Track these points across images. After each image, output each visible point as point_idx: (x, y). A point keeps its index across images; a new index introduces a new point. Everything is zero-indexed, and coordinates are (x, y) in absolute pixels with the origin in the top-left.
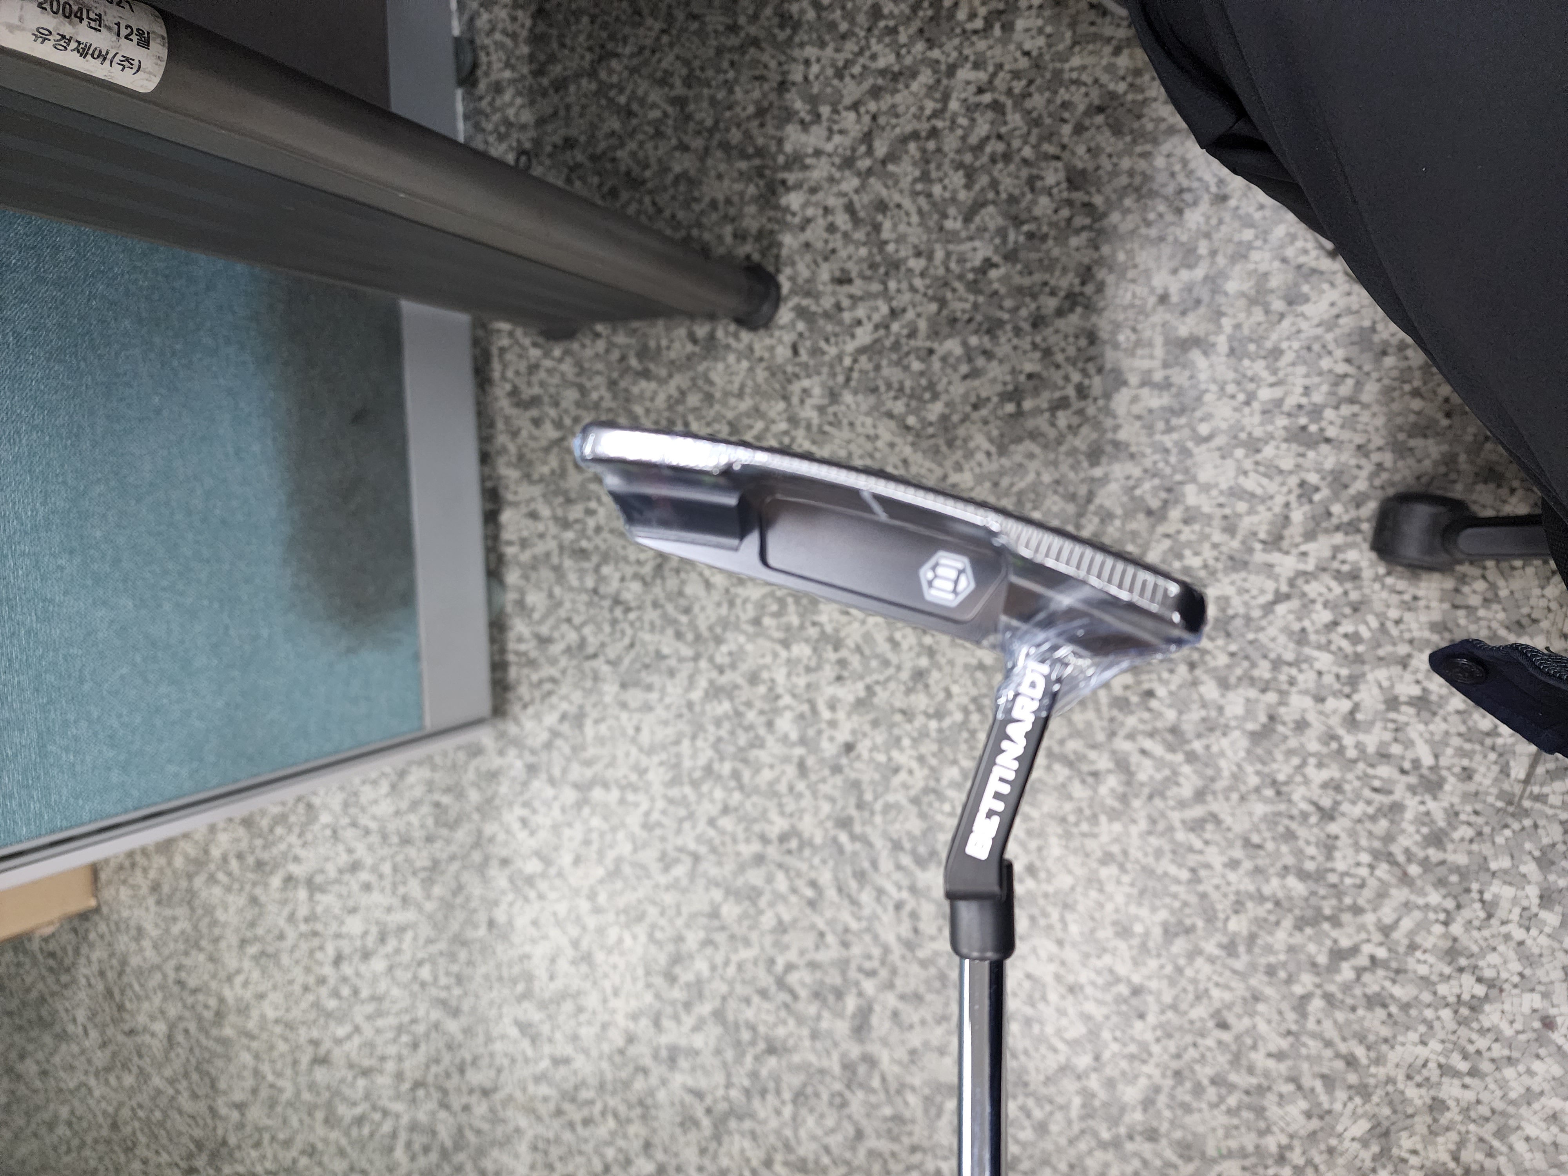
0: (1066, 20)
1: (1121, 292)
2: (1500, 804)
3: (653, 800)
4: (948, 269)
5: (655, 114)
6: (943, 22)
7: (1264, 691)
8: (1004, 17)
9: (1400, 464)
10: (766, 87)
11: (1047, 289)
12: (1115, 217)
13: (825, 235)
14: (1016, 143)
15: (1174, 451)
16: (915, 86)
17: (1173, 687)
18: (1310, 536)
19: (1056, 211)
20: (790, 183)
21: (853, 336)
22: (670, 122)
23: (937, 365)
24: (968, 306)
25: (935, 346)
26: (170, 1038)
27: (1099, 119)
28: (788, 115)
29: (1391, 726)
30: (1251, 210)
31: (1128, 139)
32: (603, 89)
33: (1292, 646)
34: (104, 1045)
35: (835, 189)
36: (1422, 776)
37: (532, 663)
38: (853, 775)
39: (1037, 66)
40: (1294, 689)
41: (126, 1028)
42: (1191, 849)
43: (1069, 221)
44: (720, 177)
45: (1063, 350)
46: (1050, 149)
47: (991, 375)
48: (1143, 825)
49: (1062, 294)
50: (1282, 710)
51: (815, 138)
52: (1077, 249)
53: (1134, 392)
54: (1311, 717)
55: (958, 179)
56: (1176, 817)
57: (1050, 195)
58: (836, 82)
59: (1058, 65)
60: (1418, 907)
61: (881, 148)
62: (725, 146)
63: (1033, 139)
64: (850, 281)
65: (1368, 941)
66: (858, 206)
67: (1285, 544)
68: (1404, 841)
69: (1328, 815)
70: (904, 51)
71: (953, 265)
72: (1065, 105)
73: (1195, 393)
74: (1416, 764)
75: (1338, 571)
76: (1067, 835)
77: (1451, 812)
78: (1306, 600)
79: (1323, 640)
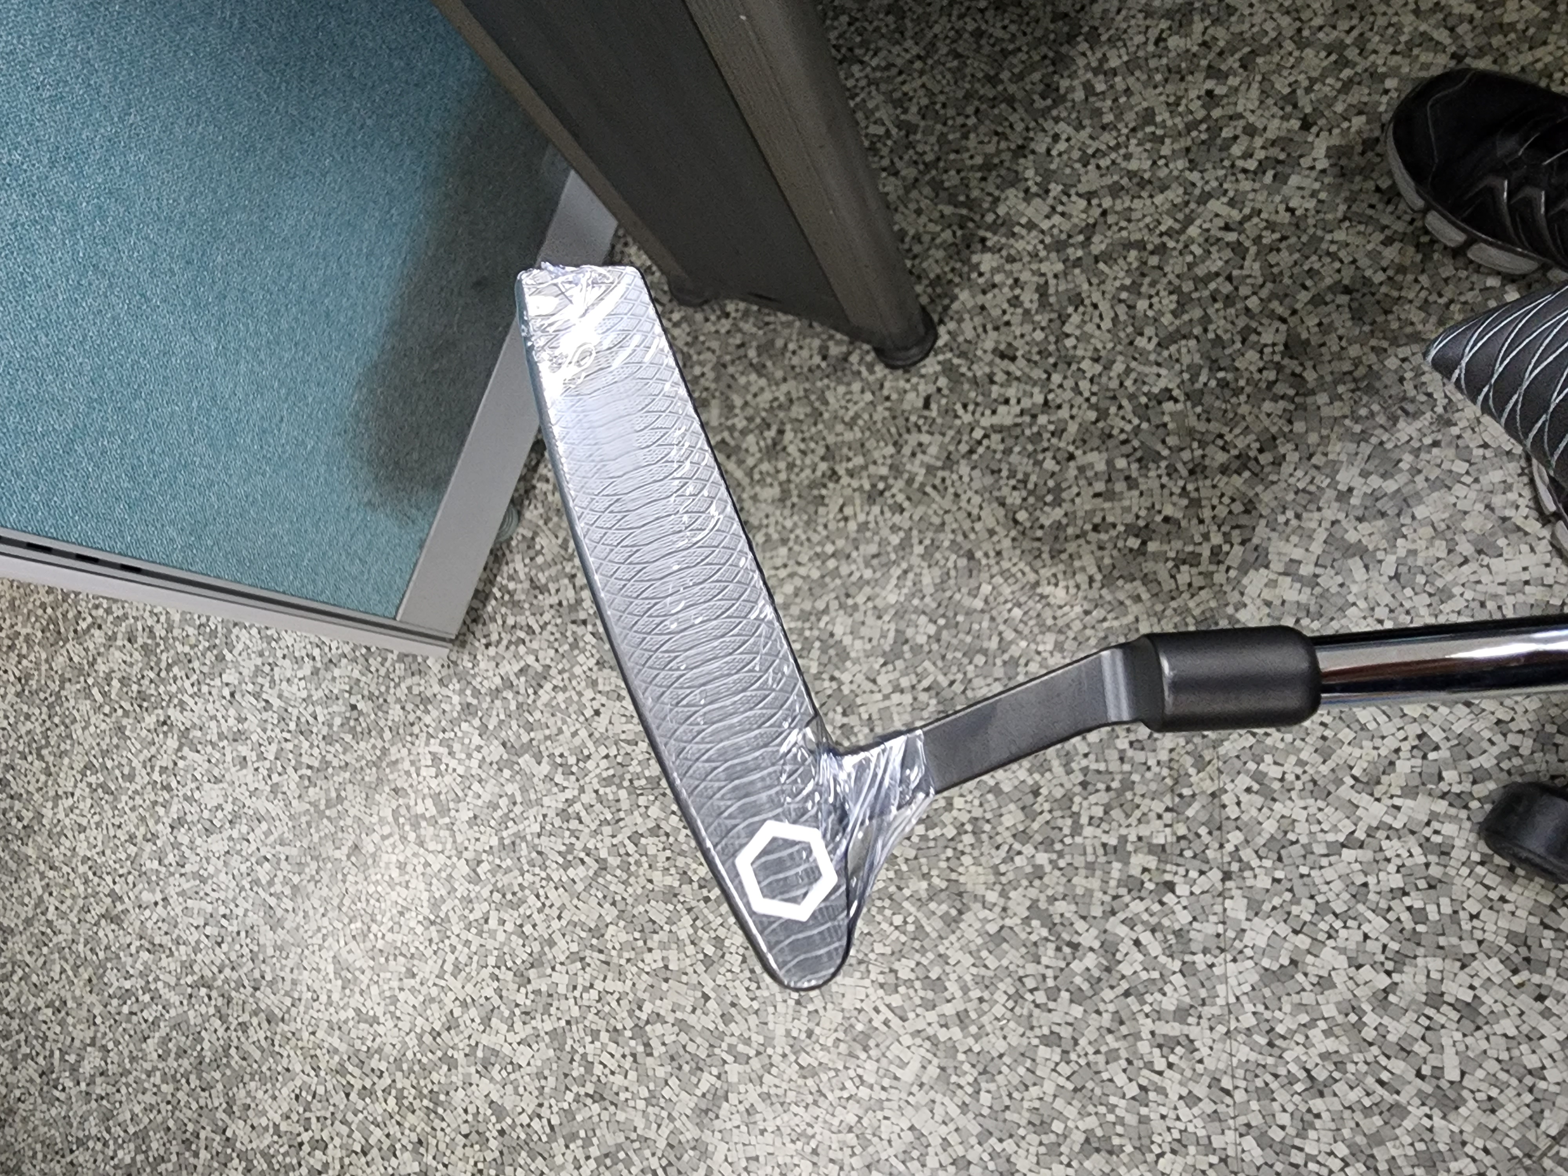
0: (1345, 194)
1: (1299, 473)
2: (1516, 1152)
4: (1121, 384)
5: (877, 130)
6: (1214, 151)
7: (1296, 932)
8: (1279, 168)
9: (1538, 755)
10: (1003, 145)
11: (1220, 442)
12: (1322, 398)
13: (1005, 306)
14: (1244, 291)
16: (1159, 199)
17: (1197, 890)
18: (1410, 792)
19: (1260, 371)
20: (989, 244)
21: (994, 412)
23: (1072, 472)
24: (1128, 428)
25: (1078, 453)
27: (1343, 299)
28: (1015, 180)
29: (1425, 1022)
30: (1473, 445)
33: (1346, 896)
35: (1034, 266)
36: (1438, 1087)
37: (516, 605)
39: (1297, 226)
40: (1331, 943)
42: (1149, 1066)
43: (1271, 385)
44: (919, 212)
45: (1214, 508)
46: (1278, 308)
47: (1126, 503)
48: (1106, 1020)
49: (1234, 452)
50: (1310, 959)
51: (1034, 211)
52: (1268, 415)
53: (1273, 576)
54: (1339, 978)
55: (1169, 302)
56: (1146, 1026)
57: (1261, 352)
58: (1078, 166)
59: (1320, 233)
61: (1098, 245)
62: (936, 185)
63: (1264, 293)
64: (1013, 359)
66: (1051, 290)
67: (1378, 791)
68: (1391, 1149)
69: (1317, 1088)
70: (1161, 162)
71: (1128, 383)
72: (1311, 273)
73: (1340, 602)
74: (1438, 1072)
75: (1428, 839)
76: (1017, 997)
77: (1458, 1138)
78: (1379, 856)
79: (1383, 905)
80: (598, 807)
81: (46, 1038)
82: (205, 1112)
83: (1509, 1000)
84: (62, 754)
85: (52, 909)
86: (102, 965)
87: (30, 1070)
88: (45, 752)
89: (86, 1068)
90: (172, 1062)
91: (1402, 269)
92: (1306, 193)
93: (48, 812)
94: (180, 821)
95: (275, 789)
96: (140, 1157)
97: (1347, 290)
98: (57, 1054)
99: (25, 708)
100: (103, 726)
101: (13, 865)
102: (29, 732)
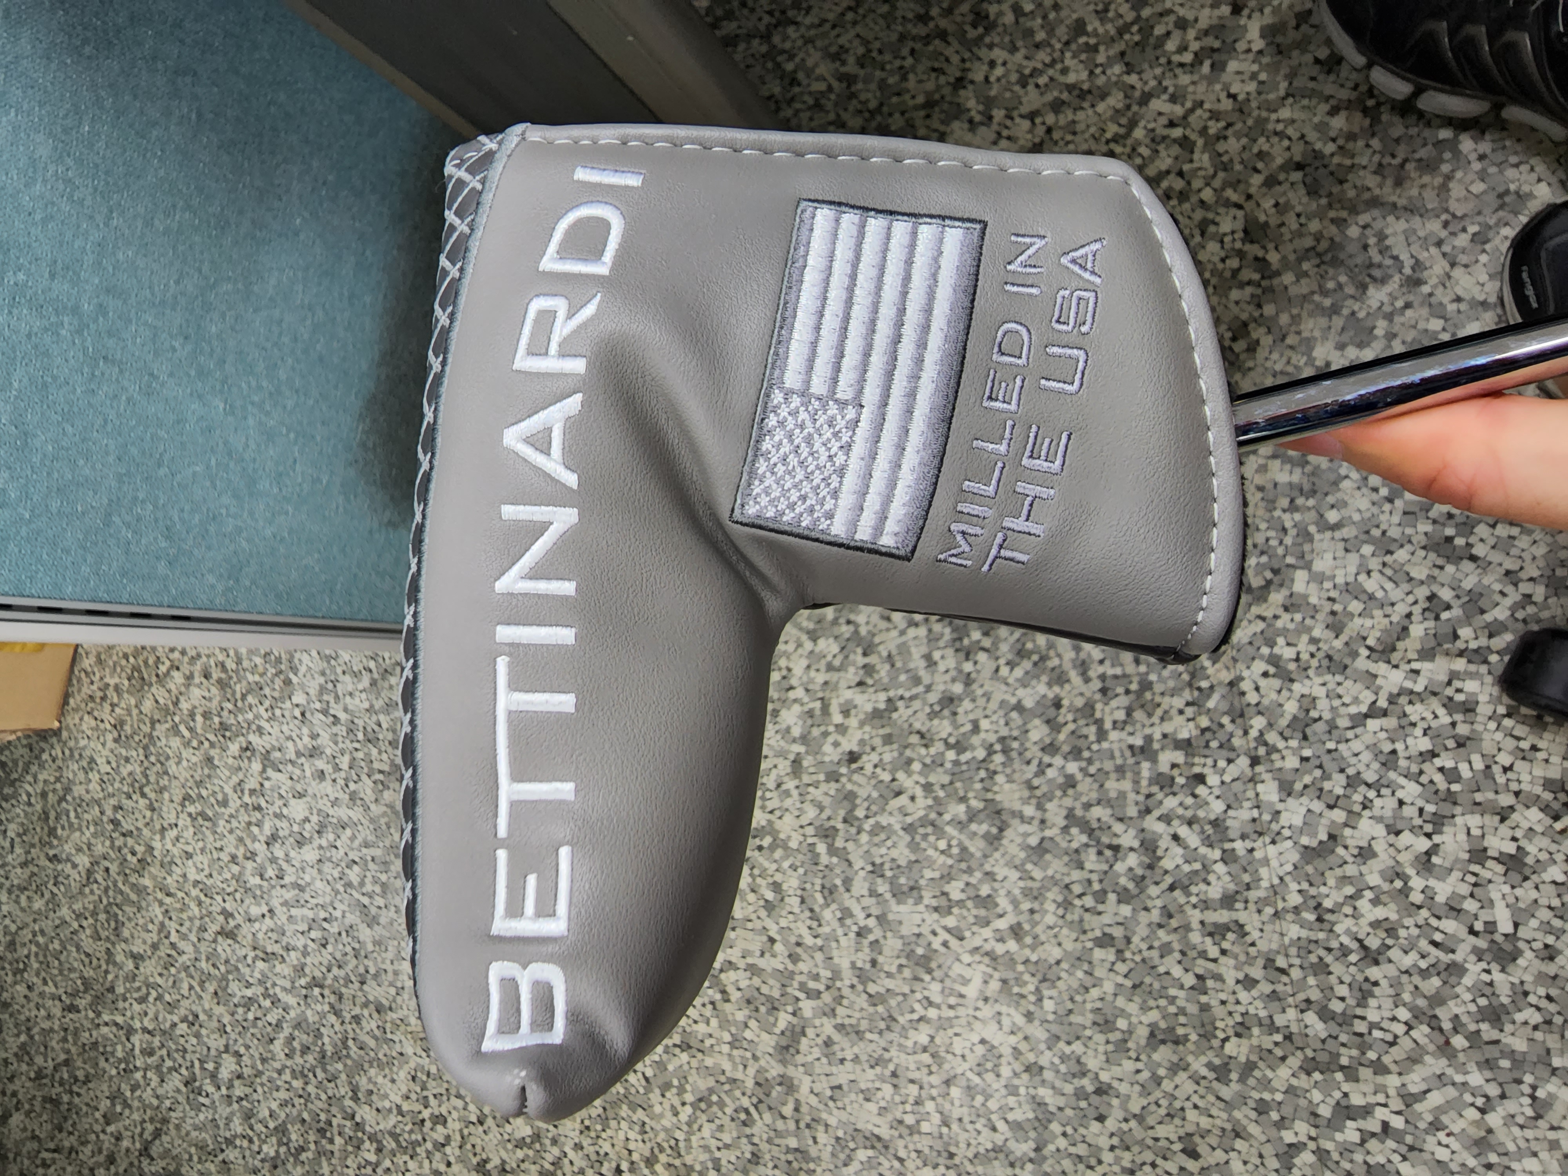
0: (1285, 70)
1: (1275, 356)
5: (822, 86)
6: (1148, 50)
7: (1331, 807)
8: (1216, 56)
9: (1552, 601)
10: (942, 80)
12: (1288, 278)
14: (1197, 184)
15: (1292, 532)
16: (1101, 107)
17: (1227, 778)
18: (1426, 654)
19: (1223, 260)
26: (89, 872)
27: (1297, 176)
29: (1471, 879)
30: (1445, 300)
31: (1324, 201)
33: (1376, 766)
34: (24, 865)
36: (1493, 941)
38: (849, 787)
39: (1241, 111)
40: (1367, 813)
41: (51, 853)
42: (1203, 954)
43: (1235, 272)
46: (1232, 195)
48: (1155, 915)
50: (1347, 832)
52: (1237, 303)
53: (1261, 461)
54: (1379, 847)
56: (1195, 916)
58: (1017, 88)
59: (1264, 114)
60: (1454, 1084)
63: (1217, 183)
65: (1385, 1105)
67: (1395, 657)
68: (1454, 1008)
69: (1372, 957)
70: (1098, 71)
72: (1261, 155)
73: (1332, 477)
74: (1491, 927)
75: (1451, 699)
76: (1066, 904)
77: (1519, 989)
78: (1404, 722)
79: (1414, 769)
81: (185, 1051)
82: (334, 1101)
83: (1553, 848)
84: (161, 790)
85: (173, 933)
86: (224, 978)
87: (175, 1081)
88: (146, 790)
89: (224, 1074)
90: (299, 1060)
91: (1351, 137)
92: (1246, 77)
93: (157, 844)
94: (274, 838)
95: (353, 796)
96: (283, 1149)
97: (1299, 167)
98: (197, 1064)
99: (124, 752)
100: (194, 759)
101: (133, 897)
102: (130, 774)
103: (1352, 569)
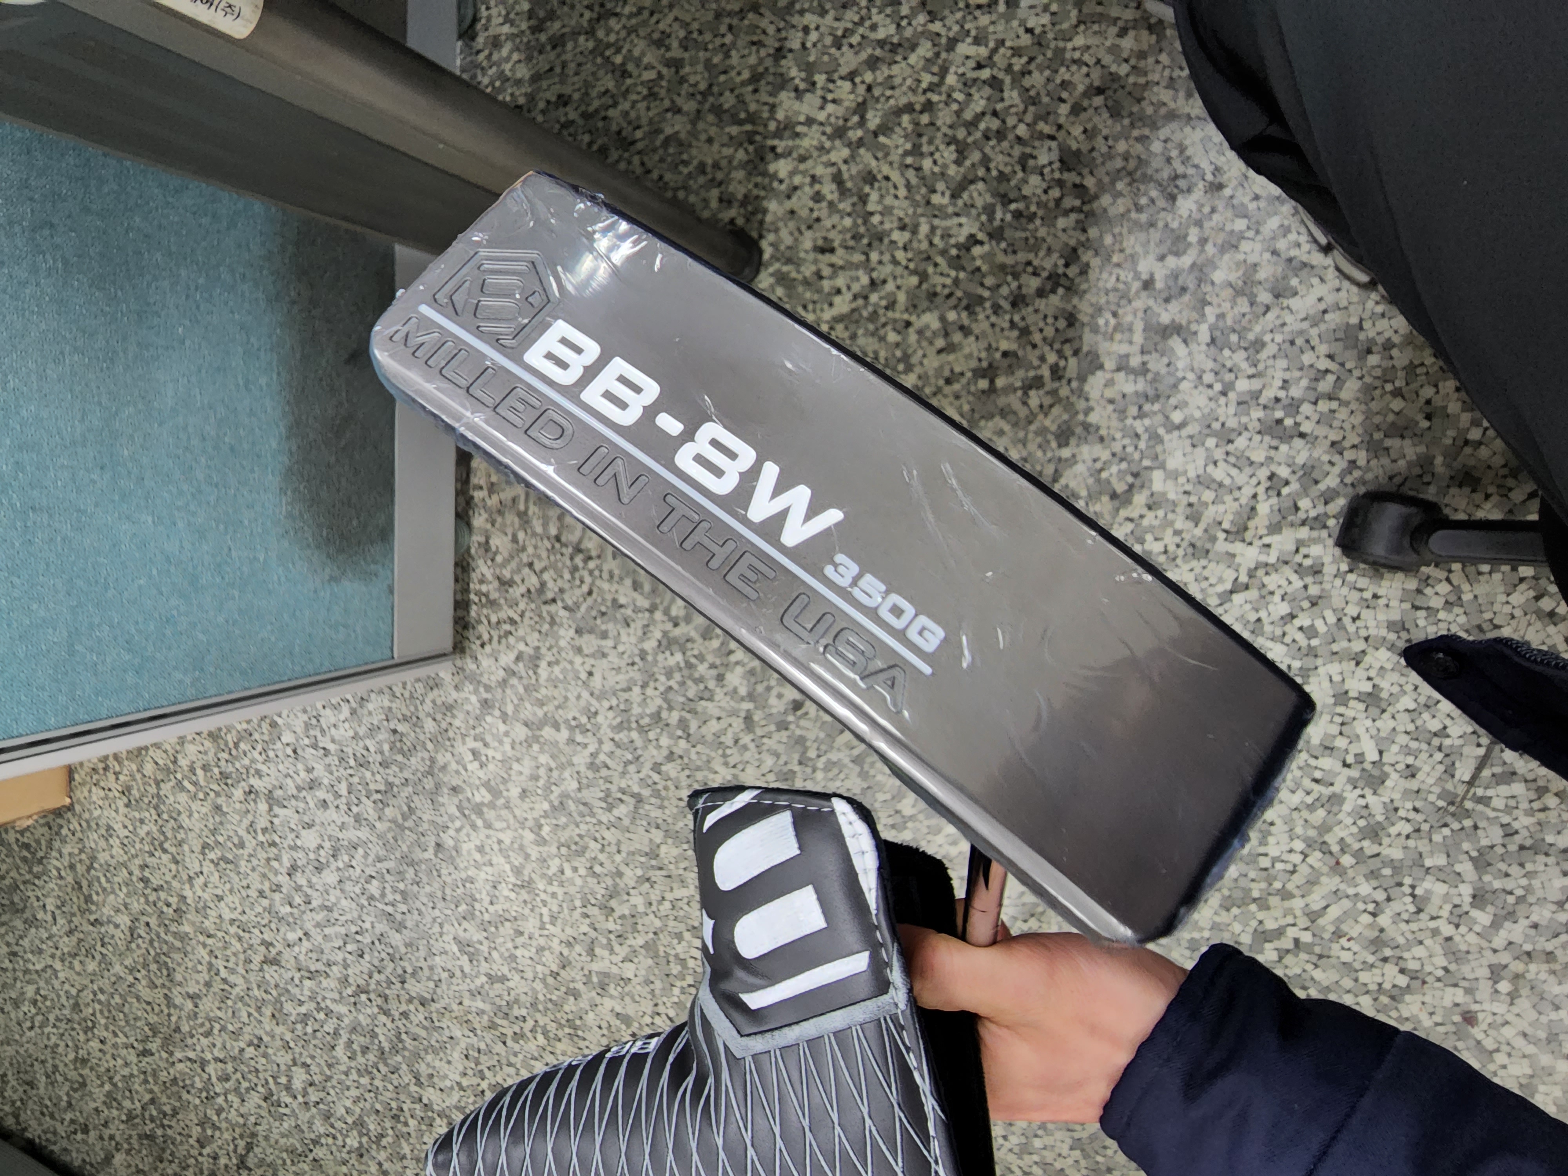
1: (1105, 275)
2: (1441, 803)
3: (601, 742)
4: (931, 244)
5: (650, 75)
9: (1374, 462)
10: (763, 52)
11: (1030, 269)
12: (1105, 200)
13: (811, 204)
14: (1011, 121)
15: (1145, 437)
16: (913, 59)
18: (1275, 528)
19: (1046, 192)
20: (779, 150)
21: (831, 305)
22: (664, 83)
23: (913, 337)
24: (948, 281)
25: (913, 319)
26: (132, 930)
27: (1098, 101)
28: (783, 82)
29: (1339, 720)
30: (1246, 200)
31: (1126, 122)
32: (599, 49)
34: (70, 933)
35: (824, 158)
36: (1363, 770)
37: (493, 603)
38: (798, 732)
39: (1040, 44)
41: (92, 918)
43: (1058, 202)
44: (710, 141)
45: (1041, 330)
46: (1044, 128)
47: (967, 350)
49: (1045, 274)
51: (808, 106)
52: (1064, 230)
53: (1108, 376)
55: (949, 154)
57: (1042, 174)
58: (833, 51)
59: (1061, 44)
60: (1347, 897)
61: (874, 120)
62: (717, 110)
63: (1029, 117)
64: (832, 250)
65: (1294, 925)
66: (846, 176)
67: (1248, 536)
68: (1339, 832)
70: (904, 23)
71: (937, 240)
72: (1064, 84)
73: (1171, 380)
74: (1360, 758)
75: (1300, 565)
77: (1390, 807)
78: (1264, 592)
79: (1278, 632)
80: (618, 752)
81: (257, 1071)
82: (400, 1090)
83: (1403, 680)
84: (181, 843)
85: (222, 969)
86: (278, 1001)
87: (254, 1099)
88: (166, 846)
89: (297, 1084)
90: (361, 1060)
91: (1142, 55)
92: (1039, 10)
93: (188, 893)
94: (294, 868)
95: (358, 818)
96: (365, 1140)
97: (1100, 91)
98: (270, 1080)
99: (137, 815)
100: (204, 810)
101: (178, 944)
102: (148, 834)
103: (1201, 462)
